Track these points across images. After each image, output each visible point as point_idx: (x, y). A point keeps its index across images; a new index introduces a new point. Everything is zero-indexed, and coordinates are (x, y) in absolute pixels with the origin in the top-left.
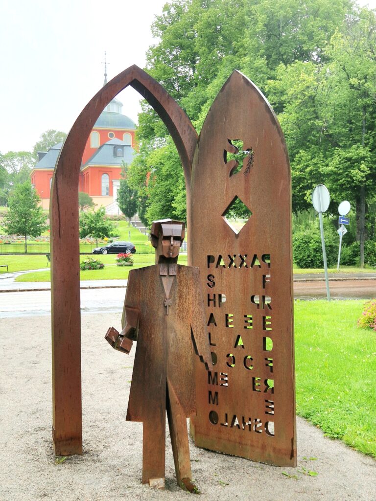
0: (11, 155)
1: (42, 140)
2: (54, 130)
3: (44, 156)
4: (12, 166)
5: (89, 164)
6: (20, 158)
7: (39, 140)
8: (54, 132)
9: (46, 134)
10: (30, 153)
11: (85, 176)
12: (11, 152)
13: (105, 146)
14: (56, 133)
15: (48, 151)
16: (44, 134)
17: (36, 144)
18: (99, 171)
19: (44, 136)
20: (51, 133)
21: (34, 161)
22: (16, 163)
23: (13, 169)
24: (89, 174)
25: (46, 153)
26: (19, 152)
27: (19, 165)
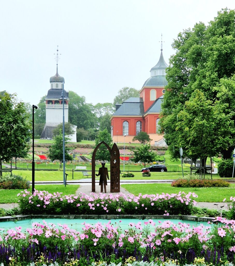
0: (99, 106)
1: (120, 94)
2: (128, 87)
3: (120, 107)
4: (99, 113)
5: (148, 112)
6: (104, 107)
7: (118, 94)
8: (127, 88)
9: (122, 90)
10: (111, 104)
11: (146, 120)
12: (99, 104)
13: (159, 100)
14: (129, 89)
15: (122, 104)
16: (121, 90)
17: (115, 97)
18: (155, 117)
19: (121, 91)
20: (125, 89)
21: (114, 109)
22: (102, 111)
23: (100, 115)
24: (148, 119)
25: (121, 105)
26: (104, 104)
27: (104, 112)
